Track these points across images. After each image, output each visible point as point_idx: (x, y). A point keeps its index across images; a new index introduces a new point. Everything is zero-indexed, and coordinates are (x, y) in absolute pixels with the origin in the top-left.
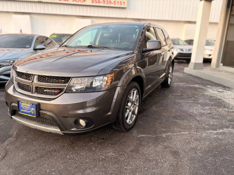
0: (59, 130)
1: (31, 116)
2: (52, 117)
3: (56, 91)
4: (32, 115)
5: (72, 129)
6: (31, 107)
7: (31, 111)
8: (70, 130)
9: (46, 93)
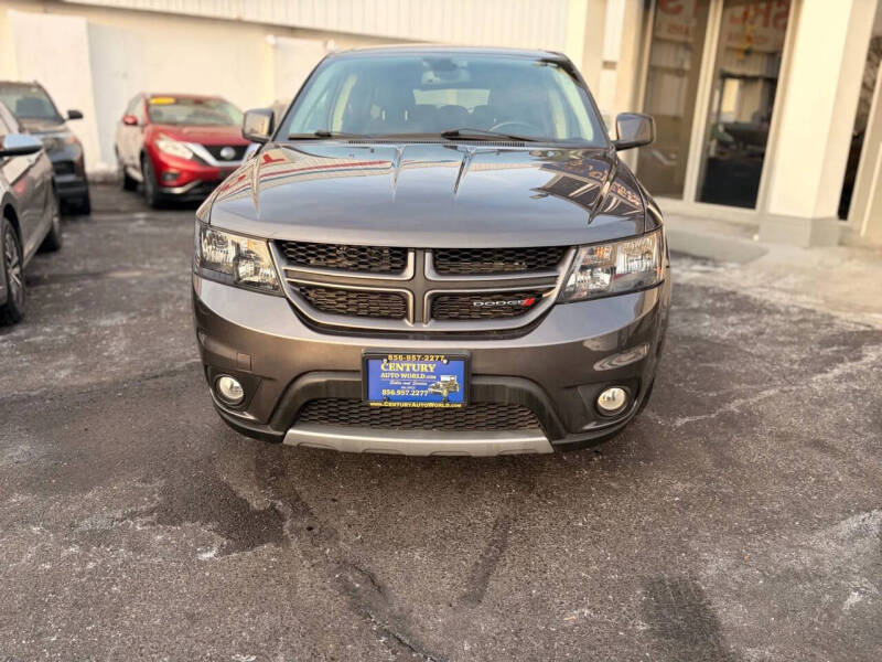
0: (544, 439)
1: (441, 405)
2: (530, 395)
3: (524, 302)
4: (445, 403)
5: (588, 427)
6: (438, 373)
7: (438, 387)
8: (579, 430)
9: (483, 315)
